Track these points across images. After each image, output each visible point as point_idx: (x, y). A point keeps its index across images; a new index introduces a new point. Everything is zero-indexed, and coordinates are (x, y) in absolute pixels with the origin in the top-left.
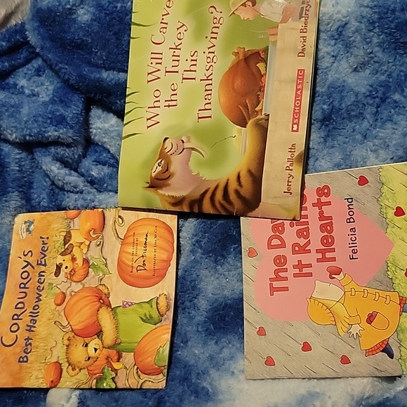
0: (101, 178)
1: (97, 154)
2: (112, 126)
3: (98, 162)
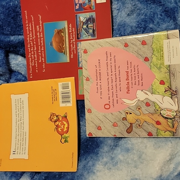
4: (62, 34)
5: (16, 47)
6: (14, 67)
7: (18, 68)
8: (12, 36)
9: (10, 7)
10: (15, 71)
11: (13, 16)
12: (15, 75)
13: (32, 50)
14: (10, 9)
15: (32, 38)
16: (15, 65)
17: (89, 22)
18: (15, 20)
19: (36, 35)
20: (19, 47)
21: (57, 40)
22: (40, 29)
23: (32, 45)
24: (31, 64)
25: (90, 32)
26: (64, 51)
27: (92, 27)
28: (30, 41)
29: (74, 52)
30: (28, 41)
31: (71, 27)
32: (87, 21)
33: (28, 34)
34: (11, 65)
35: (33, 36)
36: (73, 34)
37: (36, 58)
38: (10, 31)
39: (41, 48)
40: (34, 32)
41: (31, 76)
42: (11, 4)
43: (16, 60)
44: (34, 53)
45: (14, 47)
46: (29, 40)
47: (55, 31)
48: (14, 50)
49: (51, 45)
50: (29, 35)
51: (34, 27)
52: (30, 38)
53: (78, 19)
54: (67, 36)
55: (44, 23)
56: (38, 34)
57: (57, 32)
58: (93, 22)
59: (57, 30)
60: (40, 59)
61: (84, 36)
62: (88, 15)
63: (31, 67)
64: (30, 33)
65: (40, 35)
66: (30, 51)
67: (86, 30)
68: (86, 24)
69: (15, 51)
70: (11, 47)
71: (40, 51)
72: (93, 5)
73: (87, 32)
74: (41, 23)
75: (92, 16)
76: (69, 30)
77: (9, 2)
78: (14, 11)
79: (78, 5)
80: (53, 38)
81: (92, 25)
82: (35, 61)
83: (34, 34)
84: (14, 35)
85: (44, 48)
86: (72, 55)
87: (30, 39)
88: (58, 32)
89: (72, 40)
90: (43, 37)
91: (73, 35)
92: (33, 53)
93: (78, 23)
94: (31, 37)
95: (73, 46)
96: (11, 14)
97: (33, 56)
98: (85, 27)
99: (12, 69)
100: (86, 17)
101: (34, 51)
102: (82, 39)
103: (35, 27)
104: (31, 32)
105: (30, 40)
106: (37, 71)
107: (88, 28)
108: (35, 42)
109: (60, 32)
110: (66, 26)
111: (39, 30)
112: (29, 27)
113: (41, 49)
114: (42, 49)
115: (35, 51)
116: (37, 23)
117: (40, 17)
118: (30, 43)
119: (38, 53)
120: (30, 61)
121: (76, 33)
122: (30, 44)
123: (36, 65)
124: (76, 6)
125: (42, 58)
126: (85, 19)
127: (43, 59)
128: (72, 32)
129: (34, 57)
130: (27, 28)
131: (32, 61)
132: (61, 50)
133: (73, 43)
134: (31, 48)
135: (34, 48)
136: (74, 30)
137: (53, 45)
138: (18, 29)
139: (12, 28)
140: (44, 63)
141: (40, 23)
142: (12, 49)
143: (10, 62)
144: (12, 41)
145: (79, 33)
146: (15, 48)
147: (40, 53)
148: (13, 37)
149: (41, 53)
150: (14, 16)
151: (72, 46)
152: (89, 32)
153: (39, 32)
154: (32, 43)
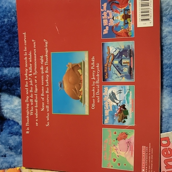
0: (16, 146)
1: (10, 128)
2: (16, 106)
3: (12, 134)
4: (79, 71)
5: (12, 85)
6: (7, 113)
7: (13, 115)
8: (6, 67)
9: (4, 25)
10: (9, 120)
11: (7, 39)
12: (9, 126)
13: (31, 91)
14: (4, 28)
15: (33, 74)
16: (9, 110)
17: (123, 56)
18: (11, 45)
19: (39, 70)
20: (16, 85)
21: (71, 79)
22: (45, 60)
23: (31, 84)
24: (28, 113)
25: (124, 71)
26: (80, 97)
27: (129, 64)
28: (28, 79)
29: (96, 101)
30: (25, 78)
31: (93, 61)
32: (121, 53)
33: (26, 68)
34: (3, 111)
35: (33, 71)
36: (96, 72)
37: (37, 104)
38: (2, 60)
39: (45, 90)
40: (36, 65)
41: (28, 131)
42: (6, 20)
43: (11, 104)
44: (34, 96)
45: (8, 84)
46: (27, 77)
47: (69, 66)
48: (8, 88)
49: (61, 86)
50: (28, 69)
51: (35, 57)
52: (29, 73)
53: (106, 51)
54: (87, 74)
55: (51, 53)
56: (42, 68)
57: (71, 67)
58: (130, 57)
59: (72, 65)
60: (43, 106)
61: (115, 76)
62: (122, 45)
63: (28, 117)
64: (29, 66)
65: (45, 70)
66: (27, 93)
67: (117, 68)
68: (118, 58)
69: (10, 90)
70: (4, 84)
71: (42, 95)
72: (131, 29)
73: (120, 71)
74: (47, 52)
75: (129, 46)
76: (90, 66)
77: (2, 17)
78: (10, 31)
79: (107, 28)
80: (64, 76)
81: (128, 61)
82: (34, 109)
83: (36, 68)
84: (9, 67)
85: (50, 91)
86: (93, 105)
87: (29, 75)
88: (73, 68)
89: (95, 81)
90: (49, 73)
91: (96, 74)
92: (32, 96)
93: (106, 56)
94: (31, 72)
95: (96, 91)
96: (4, 36)
97: (31, 100)
98: (116, 62)
99: (5, 115)
100: (118, 48)
101: (33, 93)
102: (110, 80)
103: (38, 58)
104: (31, 65)
105: (29, 77)
106: (37, 124)
107: (122, 65)
108: (36, 81)
109: (76, 67)
110: (86, 59)
111: (44, 63)
112: (28, 57)
113: (45, 92)
114: (47, 92)
115: (36, 93)
116: (41, 52)
117: (47, 43)
118: (28, 81)
119: (39, 96)
120: (28, 108)
121: (101, 71)
122: (29, 83)
123: (37, 114)
124: (104, 30)
125: (46, 104)
126: (118, 50)
127: (47, 107)
128: (96, 69)
129: (34, 103)
130: (26, 58)
131: (30, 109)
132: (76, 95)
133: (96, 86)
134: (29, 89)
135: (34, 90)
136: (98, 66)
137: (64, 87)
138: (15, 58)
139: (5, 56)
140: (48, 112)
141: (45, 52)
142: (5, 87)
143: (1, 105)
144: (6, 76)
145: (106, 71)
146: (9, 86)
147: (43, 97)
148: (8, 69)
149: (45, 97)
150: (10, 38)
151: (93, 90)
152: (122, 71)
153: (44, 65)
154: (31, 82)
